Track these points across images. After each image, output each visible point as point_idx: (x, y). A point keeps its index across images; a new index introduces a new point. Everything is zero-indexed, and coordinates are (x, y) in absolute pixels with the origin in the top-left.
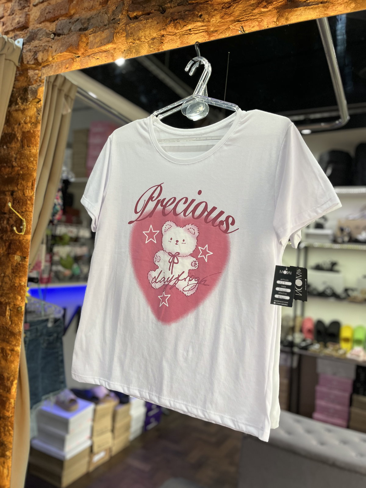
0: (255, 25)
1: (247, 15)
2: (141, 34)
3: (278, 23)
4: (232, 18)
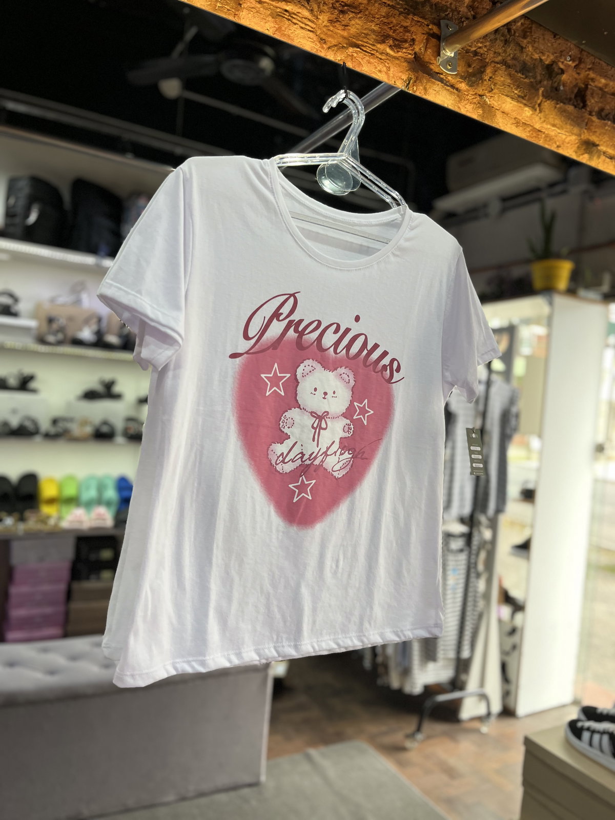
1: (370, 46)
3: (415, 88)
4: (345, 34)
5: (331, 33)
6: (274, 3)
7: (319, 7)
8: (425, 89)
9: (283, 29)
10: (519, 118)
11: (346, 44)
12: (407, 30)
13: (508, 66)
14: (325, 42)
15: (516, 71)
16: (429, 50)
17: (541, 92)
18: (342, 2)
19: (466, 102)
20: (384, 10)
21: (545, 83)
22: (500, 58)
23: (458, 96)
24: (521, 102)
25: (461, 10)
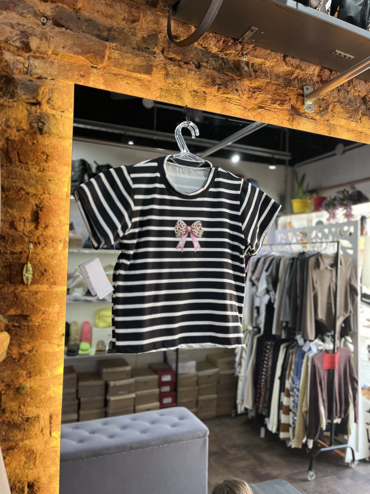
0: (275, 117)
1: (269, 106)
2: (182, 80)
3: (293, 123)
4: (256, 102)
5: (248, 103)
6: (221, 95)
7: (242, 93)
8: (298, 123)
9: (226, 107)
10: (350, 128)
11: (257, 107)
12: (286, 95)
13: (341, 103)
14: (246, 109)
15: (346, 105)
16: (299, 103)
17: (360, 112)
18: (253, 87)
19: (320, 125)
20: (274, 87)
21: (362, 107)
22: (336, 100)
23: (315, 123)
24: (350, 120)
25: (314, 79)
